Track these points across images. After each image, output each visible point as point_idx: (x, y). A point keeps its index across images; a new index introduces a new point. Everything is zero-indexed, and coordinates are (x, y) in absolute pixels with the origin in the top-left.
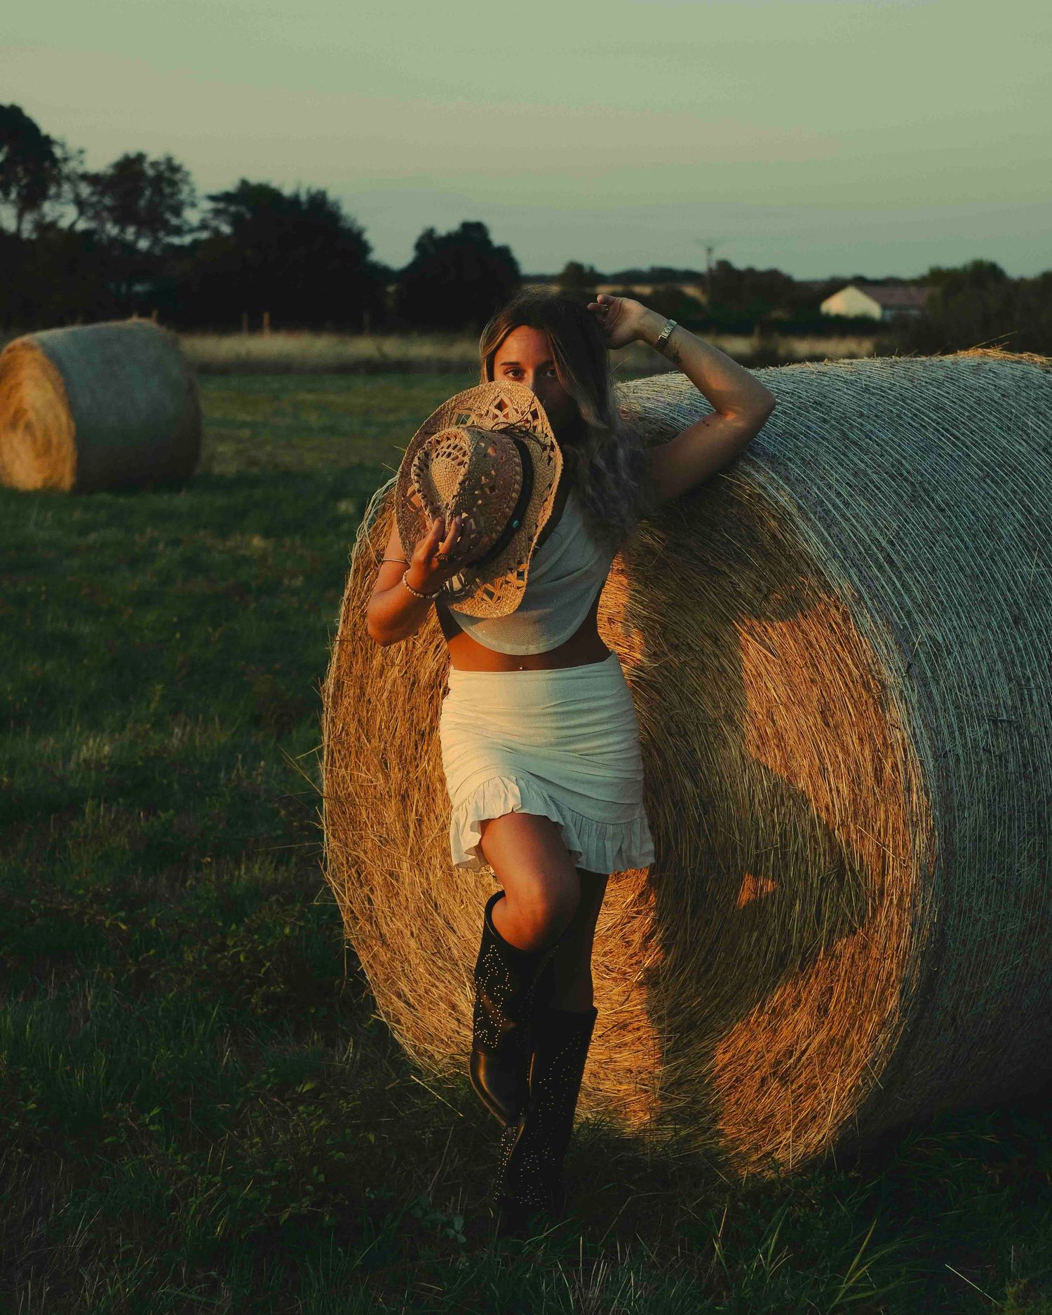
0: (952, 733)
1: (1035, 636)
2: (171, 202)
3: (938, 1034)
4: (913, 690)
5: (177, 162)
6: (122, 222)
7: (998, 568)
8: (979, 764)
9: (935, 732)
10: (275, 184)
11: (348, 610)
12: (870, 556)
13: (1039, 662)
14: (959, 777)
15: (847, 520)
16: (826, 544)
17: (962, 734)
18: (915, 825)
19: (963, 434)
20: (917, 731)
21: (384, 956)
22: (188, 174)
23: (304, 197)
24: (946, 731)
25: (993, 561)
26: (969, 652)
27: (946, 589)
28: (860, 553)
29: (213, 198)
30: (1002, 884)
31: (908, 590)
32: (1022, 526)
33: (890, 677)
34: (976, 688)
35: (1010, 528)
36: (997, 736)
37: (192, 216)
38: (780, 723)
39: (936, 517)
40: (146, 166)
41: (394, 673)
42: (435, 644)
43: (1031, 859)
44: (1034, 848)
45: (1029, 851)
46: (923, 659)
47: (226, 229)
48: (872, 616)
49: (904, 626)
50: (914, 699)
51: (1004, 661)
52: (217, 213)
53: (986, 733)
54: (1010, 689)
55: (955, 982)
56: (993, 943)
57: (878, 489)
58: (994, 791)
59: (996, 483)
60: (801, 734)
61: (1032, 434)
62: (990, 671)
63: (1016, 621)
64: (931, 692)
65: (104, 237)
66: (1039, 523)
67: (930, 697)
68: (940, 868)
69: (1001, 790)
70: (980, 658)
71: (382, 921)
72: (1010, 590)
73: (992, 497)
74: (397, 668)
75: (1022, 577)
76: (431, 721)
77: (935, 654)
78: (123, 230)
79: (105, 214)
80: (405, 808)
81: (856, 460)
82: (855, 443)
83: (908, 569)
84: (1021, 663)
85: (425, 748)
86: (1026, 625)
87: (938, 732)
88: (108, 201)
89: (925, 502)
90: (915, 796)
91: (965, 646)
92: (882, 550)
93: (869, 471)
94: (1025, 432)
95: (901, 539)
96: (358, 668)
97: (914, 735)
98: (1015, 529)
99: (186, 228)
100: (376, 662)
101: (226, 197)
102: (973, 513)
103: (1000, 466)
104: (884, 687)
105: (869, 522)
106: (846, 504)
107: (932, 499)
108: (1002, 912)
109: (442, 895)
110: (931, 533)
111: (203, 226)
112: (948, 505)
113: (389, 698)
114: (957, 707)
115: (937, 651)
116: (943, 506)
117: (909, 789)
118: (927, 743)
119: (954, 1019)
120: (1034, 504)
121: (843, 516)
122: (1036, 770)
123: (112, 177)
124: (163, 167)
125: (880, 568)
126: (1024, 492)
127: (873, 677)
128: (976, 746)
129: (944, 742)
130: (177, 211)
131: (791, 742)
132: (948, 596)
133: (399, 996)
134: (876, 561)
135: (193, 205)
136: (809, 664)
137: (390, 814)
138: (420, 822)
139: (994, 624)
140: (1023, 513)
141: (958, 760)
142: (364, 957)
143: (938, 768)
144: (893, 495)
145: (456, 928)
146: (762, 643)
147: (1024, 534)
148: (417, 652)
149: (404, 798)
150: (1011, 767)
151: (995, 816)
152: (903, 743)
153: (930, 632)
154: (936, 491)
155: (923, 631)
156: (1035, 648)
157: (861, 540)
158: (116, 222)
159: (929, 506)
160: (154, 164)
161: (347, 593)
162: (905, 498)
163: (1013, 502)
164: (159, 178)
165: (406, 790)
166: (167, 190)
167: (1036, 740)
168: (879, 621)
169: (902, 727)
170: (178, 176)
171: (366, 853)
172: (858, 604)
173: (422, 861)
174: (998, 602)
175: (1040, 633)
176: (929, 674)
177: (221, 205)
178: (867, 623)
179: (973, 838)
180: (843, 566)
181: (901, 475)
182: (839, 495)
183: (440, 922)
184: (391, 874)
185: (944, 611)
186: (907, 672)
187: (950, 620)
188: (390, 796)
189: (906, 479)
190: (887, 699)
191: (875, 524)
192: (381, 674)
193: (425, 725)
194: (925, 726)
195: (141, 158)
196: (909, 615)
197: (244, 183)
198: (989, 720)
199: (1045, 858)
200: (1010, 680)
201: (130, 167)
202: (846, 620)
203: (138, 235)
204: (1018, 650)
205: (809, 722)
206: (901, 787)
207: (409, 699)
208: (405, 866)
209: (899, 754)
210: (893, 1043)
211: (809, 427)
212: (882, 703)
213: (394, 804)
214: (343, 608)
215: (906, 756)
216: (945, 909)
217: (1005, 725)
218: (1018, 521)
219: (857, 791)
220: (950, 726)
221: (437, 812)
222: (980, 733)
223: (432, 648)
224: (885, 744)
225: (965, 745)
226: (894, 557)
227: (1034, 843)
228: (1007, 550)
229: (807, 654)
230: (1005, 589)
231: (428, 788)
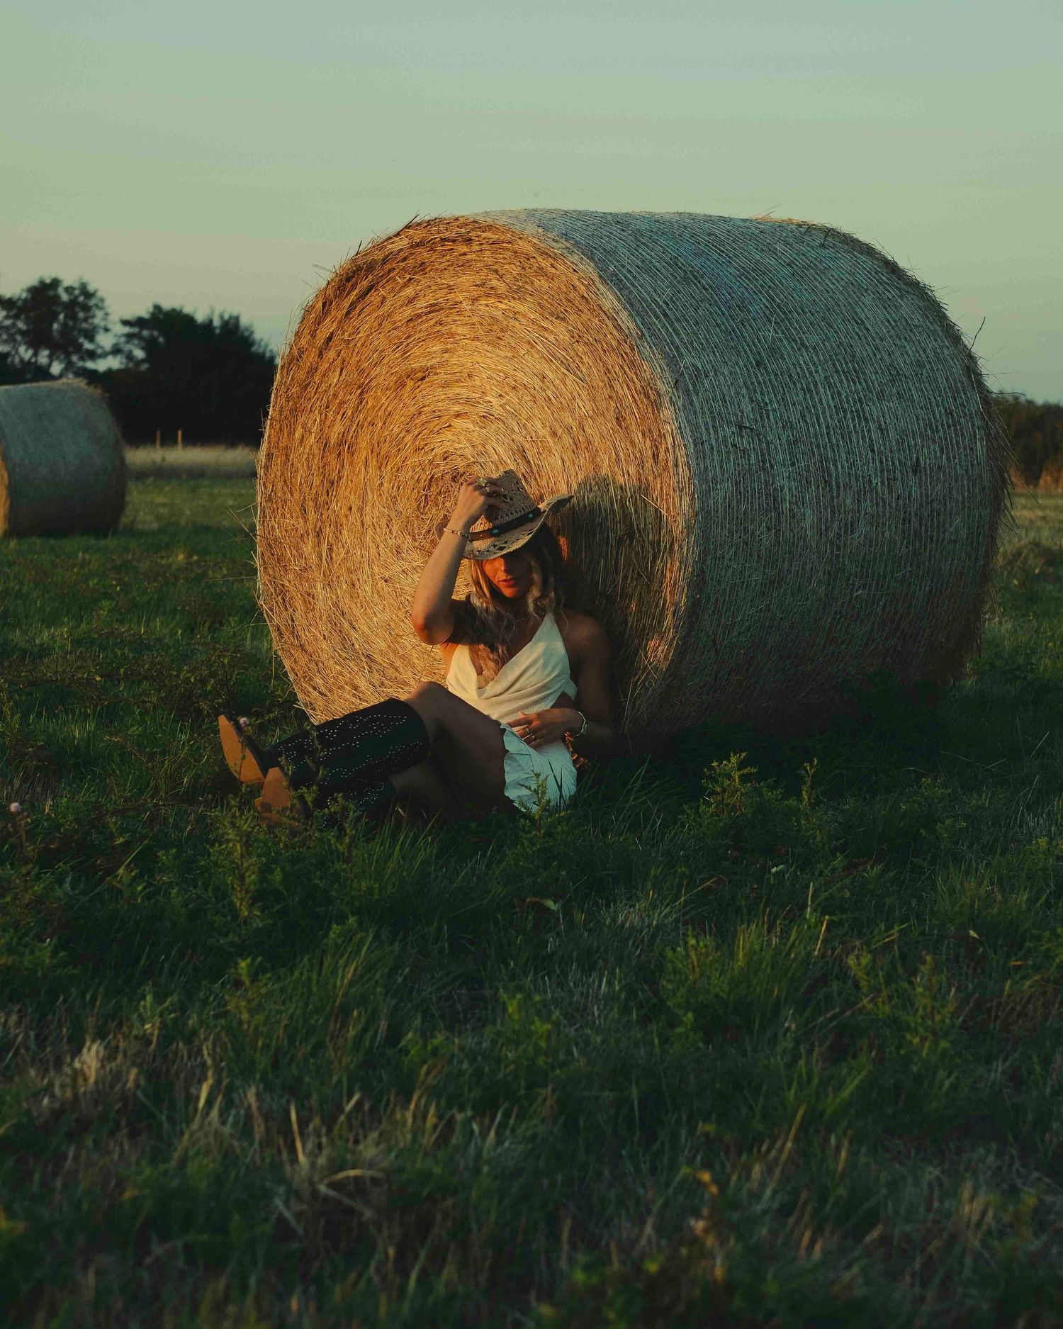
0: (707, 429)
1: (772, 376)
2: (84, 325)
3: (703, 652)
4: (679, 398)
5: (91, 288)
6: (35, 345)
7: (746, 330)
8: (728, 453)
9: (695, 427)
10: (187, 310)
11: (276, 397)
12: (651, 310)
13: (775, 395)
14: (713, 460)
15: (635, 287)
16: (619, 301)
17: (716, 432)
18: (681, 490)
19: (727, 250)
20: (682, 425)
21: (303, 659)
22: (102, 300)
23: (217, 322)
24: (703, 428)
25: (743, 325)
26: (721, 378)
27: (705, 336)
28: (643, 307)
29: (126, 323)
30: (747, 544)
31: (678, 334)
32: (767, 307)
33: (662, 388)
34: (725, 401)
35: (758, 307)
36: (742, 437)
37: (105, 341)
38: (588, 431)
39: (701, 292)
40: (61, 291)
41: (312, 439)
42: (341, 413)
43: (769, 529)
44: (771, 522)
45: (767, 523)
46: (687, 378)
47: (139, 354)
48: (650, 347)
49: (674, 356)
50: (680, 404)
51: (747, 388)
52: (130, 337)
53: (733, 433)
54: (752, 408)
55: (714, 612)
56: (742, 588)
57: (659, 271)
58: (739, 474)
59: (749, 279)
60: (602, 436)
61: (780, 255)
62: (737, 393)
63: (758, 364)
64: (692, 400)
65: (17, 360)
66: (779, 306)
67: (692, 404)
68: (699, 522)
69: (745, 474)
70: (729, 383)
71: (301, 633)
72: (754, 344)
73: (745, 287)
74: (313, 435)
75: (764, 338)
76: (339, 472)
77: (696, 376)
78: (36, 354)
79: (19, 338)
80: (319, 542)
81: (644, 253)
82: (645, 244)
83: (678, 320)
84: (761, 392)
85: (334, 493)
86: (766, 369)
87: (698, 428)
88: (21, 325)
89: (693, 282)
90: (681, 470)
91: (718, 373)
92: (660, 307)
93: (654, 261)
94: (775, 253)
95: (674, 302)
96: (284, 442)
97: (680, 428)
98: (761, 308)
99: (99, 351)
100: (297, 435)
101: (140, 322)
102: (729, 294)
103: (753, 270)
104: (658, 394)
105: (650, 290)
106: (634, 277)
107: (699, 282)
108: (748, 565)
109: (346, 603)
110: (697, 301)
111: (116, 351)
112: (710, 287)
113: (307, 460)
114: (712, 413)
115: (698, 375)
116: (707, 287)
117: (676, 466)
118: (689, 434)
119: (714, 641)
120: (776, 295)
121: (632, 284)
122: (772, 466)
123: (25, 301)
124: (77, 292)
125: (657, 317)
126: (770, 287)
127: (651, 388)
128: (725, 441)
129: (701, 435)
130: (90, 336)
131: (596, 443)
132: (707, 340)
133: (315, 689)
134: (655, 314)
135: (107, 330)
136: (608, 386)
137: (308, 548)
138: (331, 550)
139: (741, 363)
140: (767, 300)
141: (712, 448)
142: (287, 664)
143: (697, 452)
144: (669, 276)
145: (357, 627)
146: (576, 375)
147: (768, 312)
148: (328, 422)
149: (319, 534)
150: (753, 461)
151: (740, 493)
152: (672, 433)
153: (693, 361)
154: (702, 277)
155: (688, 360)
156: (773, 386)
157: (646, 301)
158: (30, 345)
159: (696, 285)
160: (69, 290)
161: (275, 384)
162: (679, 278)
163: (761, 292)
164: (73, 303)
165: (320, 529)
166: (81, 315)
167: (772, 447)
168: (656, 351)
169: (671, 422)
170: (92, 302)
171: (290, 582)
172: (640, 339)
173: (332, 579)
174: (745, 351)
175: (776, 375)
176: (691, 388)
177: (135, 330)
178: (647, 352)
179: (724, 505)
180: (631, 315)
181: (677, 265)
182: (630, 272)
183: (346, 625)
184: (309, 594)
185: (704, 349)
186: (675, 384)
187: (708, 355)
188: (308, 535)
189: (680, 268)
190: (661, 403)
191: (655, 291)
192: (302, 441)
193: (334, 475)
194: (688, 422)
195: (55, 283)
196: (677, 348)
197: (157, 308)
198: (736, 425)
199: (779, 530)
200: (752, 401)
201: (44, 294)
202: (632, 350)
203: (51, 358)
204: (759, 383)
205: (609, 425)
206: (670, 464)
207: (322, 458)
208: (319, 585)
209: (670, 441)
210: (669, 653)
211: (611, 233)
212: (656, 406)
213: (310, 541)
214: (273, 396)
215: (674, 442)
216: (705, 553)
217: (748, 431)
218: (764, 304)
219: (641, 471)
220: (706, 424)
221: (344, 540)
222: (728, 433)
223: (339, 417)
224: (660, 436)
225: (717, 440)
226: (668, 311)
227: (771, 518)
228: (754, 320)
229: (606, 379)
230: (751, 344)
231: (337, 523)
